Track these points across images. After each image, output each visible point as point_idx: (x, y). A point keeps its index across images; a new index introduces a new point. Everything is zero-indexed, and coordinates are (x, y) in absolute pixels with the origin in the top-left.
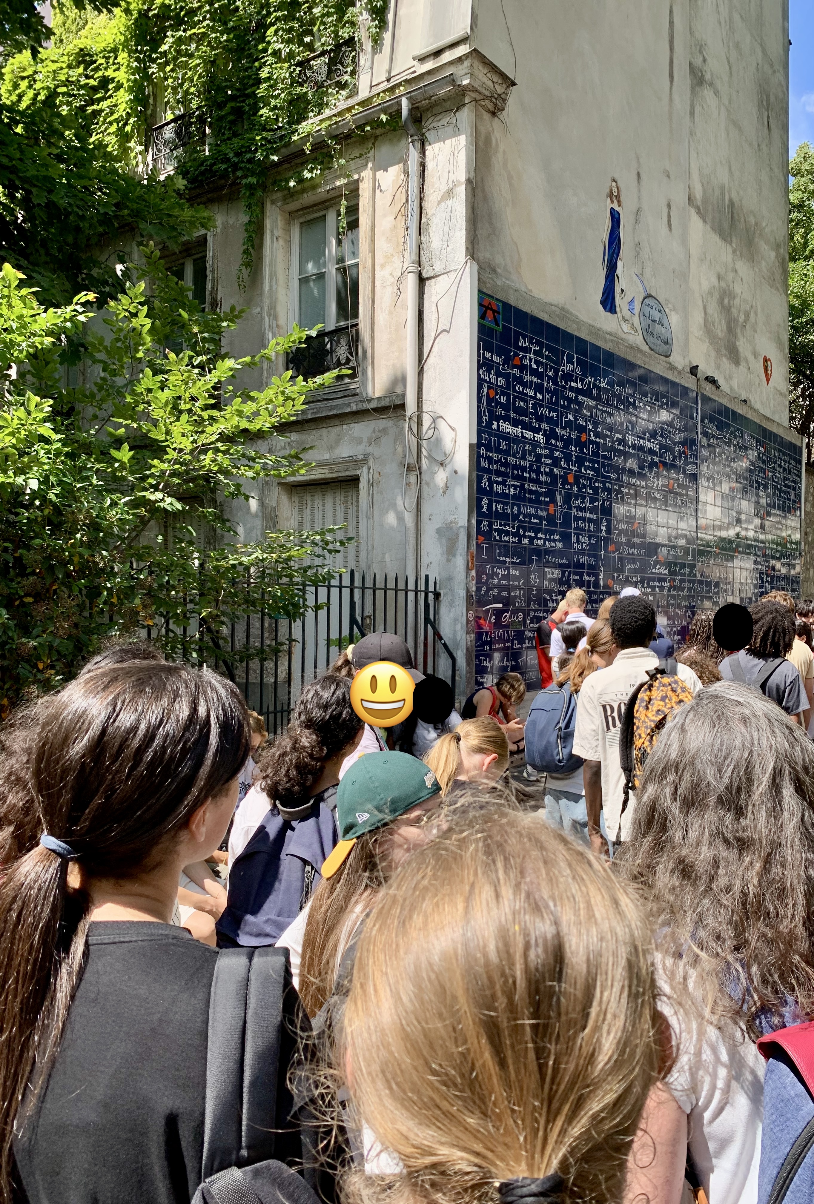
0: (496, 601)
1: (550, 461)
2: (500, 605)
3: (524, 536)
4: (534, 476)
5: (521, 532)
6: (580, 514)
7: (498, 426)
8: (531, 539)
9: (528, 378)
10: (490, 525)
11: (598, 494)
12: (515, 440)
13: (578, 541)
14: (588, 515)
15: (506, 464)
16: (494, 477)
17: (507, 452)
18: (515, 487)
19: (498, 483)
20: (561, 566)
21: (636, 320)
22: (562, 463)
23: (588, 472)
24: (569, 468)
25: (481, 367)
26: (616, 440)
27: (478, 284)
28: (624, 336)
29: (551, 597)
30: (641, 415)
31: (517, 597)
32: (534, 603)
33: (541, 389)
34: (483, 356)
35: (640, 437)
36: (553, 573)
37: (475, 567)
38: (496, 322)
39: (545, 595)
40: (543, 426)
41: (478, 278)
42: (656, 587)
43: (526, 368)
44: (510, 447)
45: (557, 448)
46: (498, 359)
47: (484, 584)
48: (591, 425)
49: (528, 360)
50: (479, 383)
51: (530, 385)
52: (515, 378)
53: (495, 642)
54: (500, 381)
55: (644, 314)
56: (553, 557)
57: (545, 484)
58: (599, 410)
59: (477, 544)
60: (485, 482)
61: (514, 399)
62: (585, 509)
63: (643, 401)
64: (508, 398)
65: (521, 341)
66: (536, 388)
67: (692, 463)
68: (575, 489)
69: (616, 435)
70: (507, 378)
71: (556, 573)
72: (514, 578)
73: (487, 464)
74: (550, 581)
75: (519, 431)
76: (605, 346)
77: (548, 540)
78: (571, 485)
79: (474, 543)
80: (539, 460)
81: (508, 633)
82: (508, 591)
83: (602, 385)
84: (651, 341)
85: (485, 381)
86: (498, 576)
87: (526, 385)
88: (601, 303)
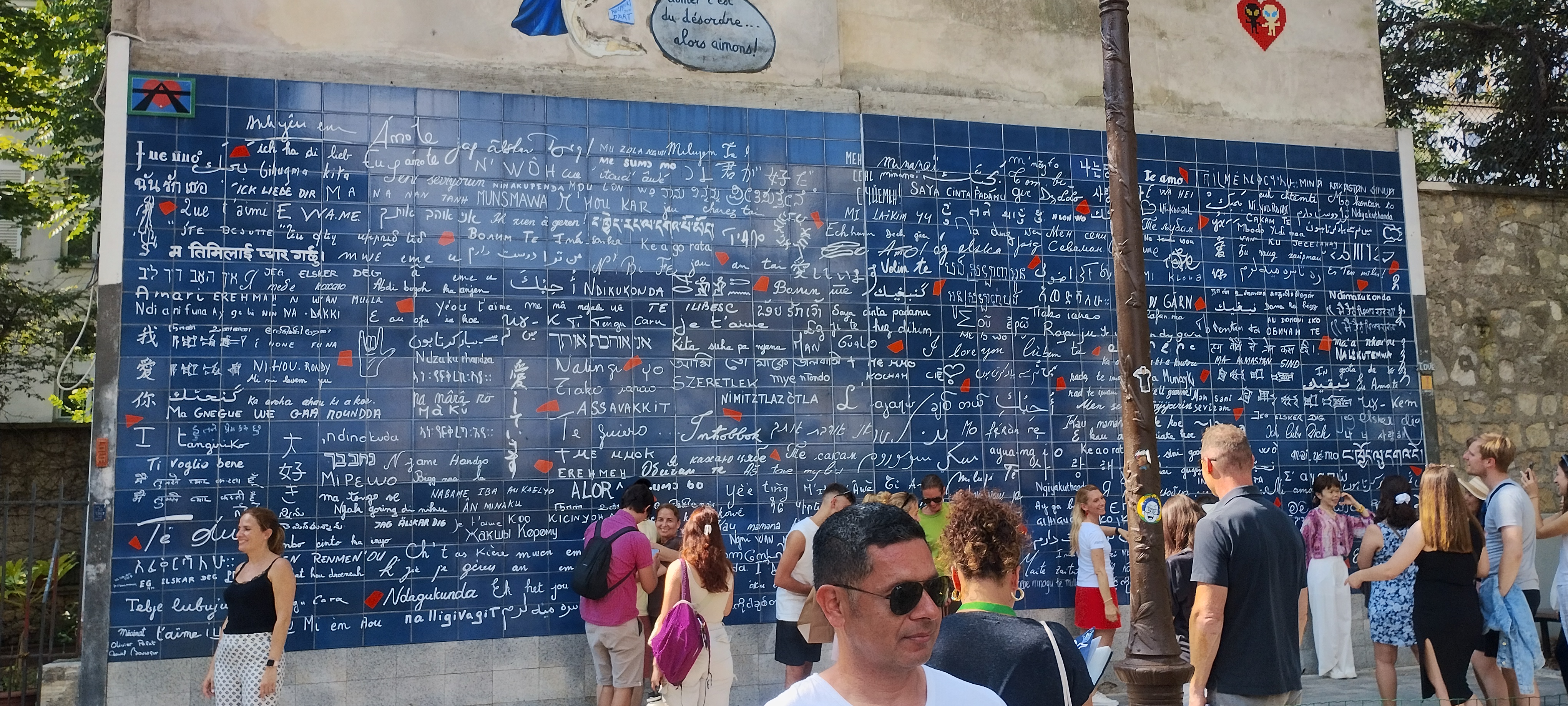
0: (172, 509)
1: (339, 286)
2: (190, 517)
3: (262, 407)
4: (290, 313)
5: (252, 401)
6: (435, 360)
7: (186, 252)
8: (282, 411)
9: (274, 171)
10: (161, 398)
11: (500, 322)
12: (238, 265)
13: (430, 402)
14: (465, 358)
15: (209, 303)
16: (172, 327)
17: (215, 285)
18: (234, 335)
19: (182, 334)
20: (372, 447)
21: (639, 32)
22: (379, 285)
23: (462, 290)
24: (401, 291)
25: (140, 174)
26: (557, 232)
27: (131, 64)
28: (594, 63)
29: (343, 498)
30: (646, 179)
31: (237, 503)
32: (291, 509)
33: (312, 183)
34: (145, 158)
35: (642, 215)
36: (349, 459)
37: (113, 463)
38: (180, 108)
39: (326, 496)
40: (317, 236)
41: (134, 56)
42: (714, 464)
43: (268, 158)
44: (219, 277)
45: (361, 264)
46: (186, 158)
47: (139, 487)
48: (469, 217)
49: (272, 147)
50: (133, 199)
51: (280, 181)
52: (234, 176)
53: (170, 574)
54: (193, 187)
55: (665, 17)
56: (349, 433)
57: (325, 321)
58: (497, 190)
59: (120, 428)
60: (147, 335)
61: (232, 208)
62: (454, 351)
63: (649, 158)
64: (215, 207)
65: (252, 123)
66: (297, 183)
67: (843, 239)
68: (421, 321)
69: (558, 223)
70: (213, 181)
71: (358, 459)
72: (227, 473)
73: (152, 310)
74: (340, 473)
75: (247, 251)
76: (515, 90)
77: (336, 408)
78: (408, 318)
79: (112, 427)
80: (306, 288)
81: (209, 560)
82: (211, 494)
83: (506, 151)
84: (693, 55)
85: (148, 192)
86: (179, 472)
87: (269, 182)
88: (515, 25)
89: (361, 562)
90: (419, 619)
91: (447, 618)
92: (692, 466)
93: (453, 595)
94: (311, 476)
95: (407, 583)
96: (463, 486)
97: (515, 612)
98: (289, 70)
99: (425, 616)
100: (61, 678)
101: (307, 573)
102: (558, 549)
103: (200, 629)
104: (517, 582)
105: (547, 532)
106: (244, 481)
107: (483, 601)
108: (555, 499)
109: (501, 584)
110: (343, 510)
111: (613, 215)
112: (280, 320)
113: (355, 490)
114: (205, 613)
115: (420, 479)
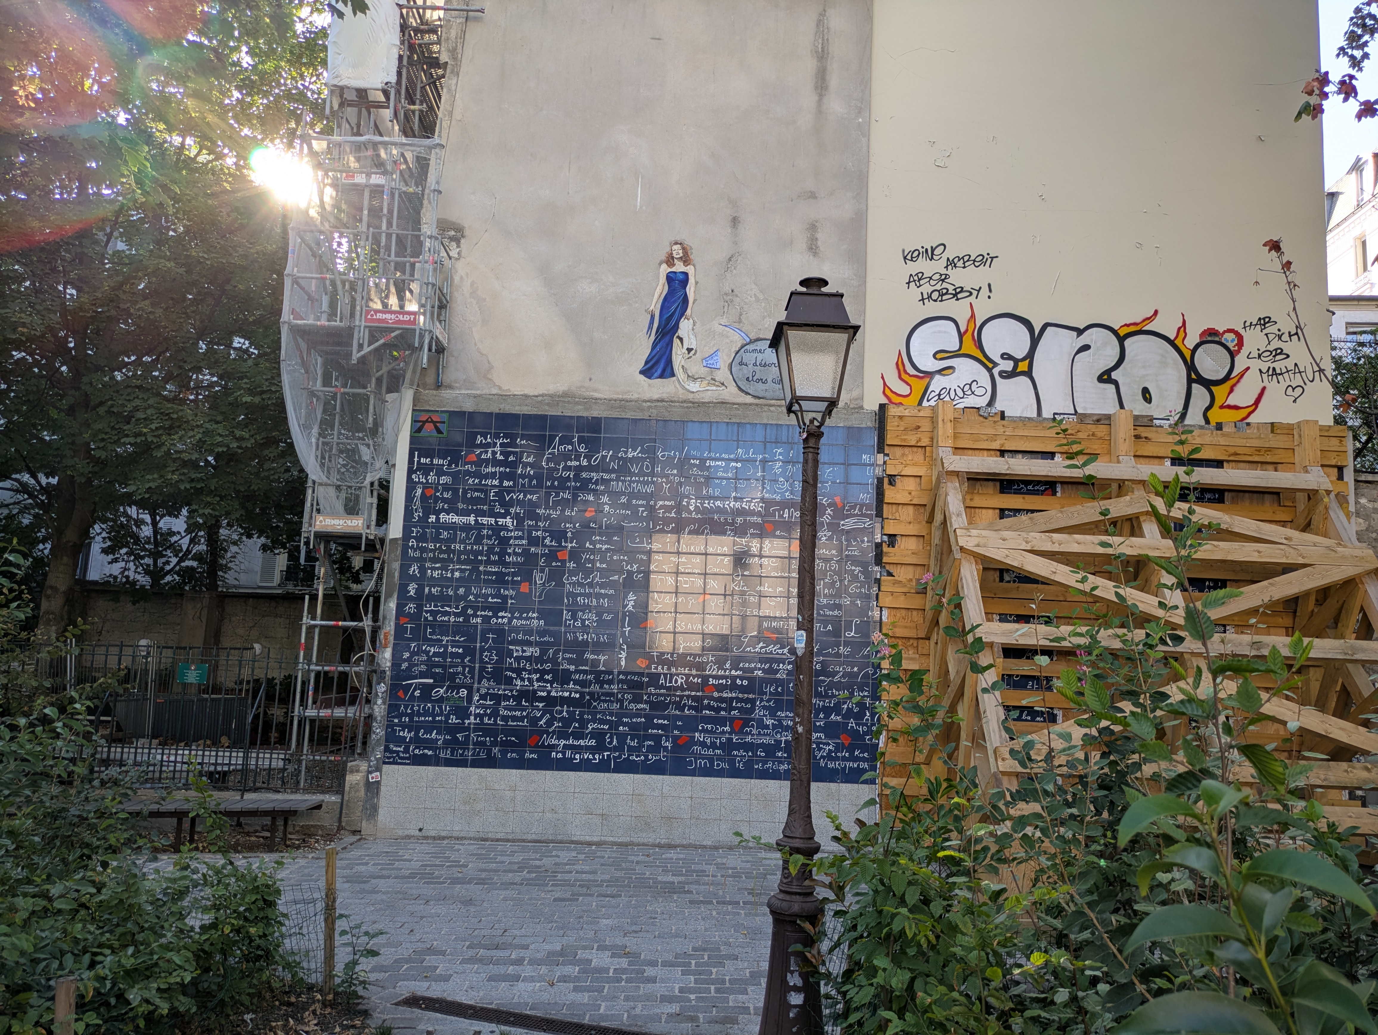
0: (422, 675)
1: (524, 542)
2: (432, 681)
3: (475, 615)
4: (494, 558)
5: (470, 611)
6: (579, 590)
7: (438, 519)
8: (486, 619)
9: (490, 469)
10: (419, 607)
11: (620, 567)
12: (466, 528)
13: (574, 618)
14: (597, 590)
15: (449, 551)
16: (428, 565)
17: (453, 540)
18: (462, 571)
19: (433, 569)
20: (537, 644)
21: (723, 374)
22: (547, 541)
23: (598, 546)
24: (560, 545)
25: (415, 472)
26: (660, 508)
27: (414, 405)
28: (691, 397)
29: (519, 674)
30: (720, 474)
31: (458, 674)
32: (489, 680)
33: (511, 476)
34: (419, 462)
35: (716, 498)
36: (524, 651)
37: (391, 645)
38: (439, 432)
39: (509, 673)
40: (512, 510)
41: (416, 400)
42: (755, 669)
43: (487, 461)
44: (455, 534)
45: (537, 528)
46: (441, 462)
47: (405, 660)
48: (605, 499)
49: (489, 455)
50: (411, 486)
51: (493, 475)
52: (468, 473)
53: (419, 715)
54: (444, 479)
55: (741, 363)
56: (524, 635)
57: (515, 564)
58: (624, 481)
59: (397, 625)
60: (414, 569)
61: (465, 492)
62: (591, 585)
63: (723, 459)
64: (455, 491)
65: (479, 439)
66: (503, 477)
67: (857, 515)
68: (572, 565)
69: (661, 503)
70: (455, 475)
71: (530, 651)
72: (454, 655)
73: (418, 554)
74: (518, 659)
75: (472, 519)
76: (639, 416)
77: (517, 619)
78: (563, 562)
79: (392, 624)
80: (504, 542)
81: (440, 708)
82: (444, 667)
83: (630, 456)
84: (759, 388)
85: (419, 483)
86: (428, 653)
87: (487, 476)
88: (642, 372)
89: (527, 716)
90: (560, 755)
91: (577, 756)
92: (741, 669)
93: (582, 742)
94: (501, 661)
95: (554, 732)
96: (591, 672)
97: (620, 757)
98: (502, 406)
99: (564, 754)
100: (358, 771)
101: (495, 721)
102: (649, 718)
103: (434, 749)
104: (622, 738)
105: (642, 706)
106: (463, 661)
107: (600, 747)
108: (649, 684)
109: (611, 738)
110: (519, 682)
111: (697, 499)
112: (489, 562)
113: (525, 670)
114: (437, 740)
115: (566, 666)
